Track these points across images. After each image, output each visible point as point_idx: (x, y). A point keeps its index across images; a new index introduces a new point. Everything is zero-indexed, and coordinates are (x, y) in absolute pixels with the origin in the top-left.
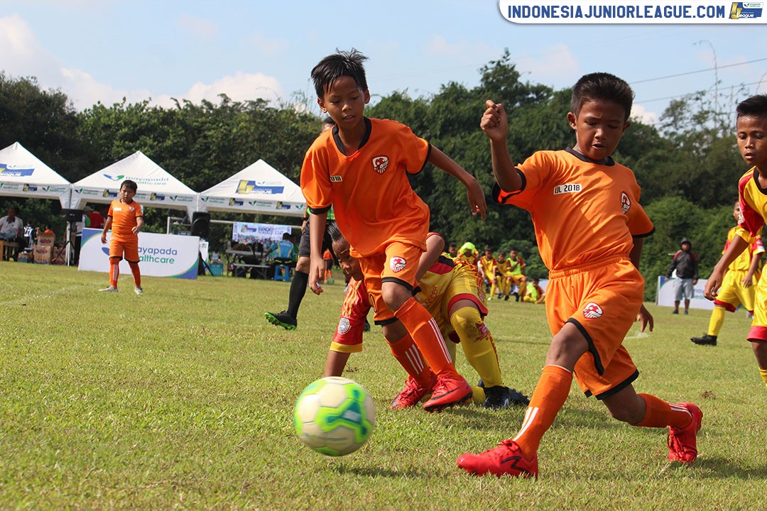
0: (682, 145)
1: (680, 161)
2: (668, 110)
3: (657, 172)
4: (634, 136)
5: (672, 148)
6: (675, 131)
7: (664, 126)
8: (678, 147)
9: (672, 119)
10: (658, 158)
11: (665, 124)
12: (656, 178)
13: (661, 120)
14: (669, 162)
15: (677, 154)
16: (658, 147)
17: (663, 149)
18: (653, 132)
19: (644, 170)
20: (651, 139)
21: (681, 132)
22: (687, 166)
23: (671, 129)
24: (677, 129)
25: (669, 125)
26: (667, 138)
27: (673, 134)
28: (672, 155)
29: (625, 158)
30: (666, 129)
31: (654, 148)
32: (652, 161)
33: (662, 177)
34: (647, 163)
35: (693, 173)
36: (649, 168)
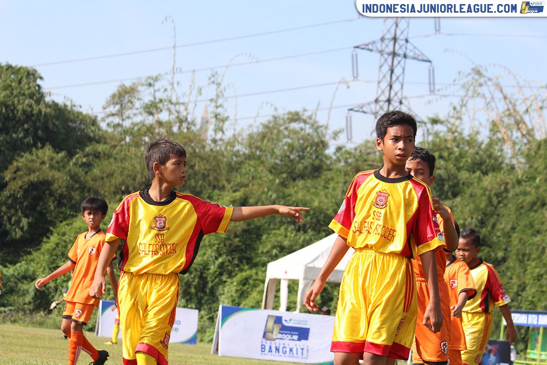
0: (128, 139)
1: (123, 160)
2: (114, 96)
3: (96, 171)
4: (68, 126)
5: (115, 143)
6: (121, 122)
7: (108, 116)
8: (123, 142)
9: (118, 107)
10: (97, 155)
11: (109, 113)
12: (94, 179)
13: (104, 108)
14: (112, 160)
15: (121, 151)
16: (98, 142)
17: (105, 143)
18: (94, 122)
19: (81, 169)
20: (91, 130)
21: (127, 124)
22: (133, 165)
23: (116, 120)
24: (123, 120)
25: (113, 115)
26: (110, 130)
27: (119, 125)
28: (115, 152)
29: (58, 153)
30: (111, 119)
31: (94, 142)
32: (91, 158)
33: (102, 178)
34: (84, 160)
35: (139, 176)
36: (88, 166)
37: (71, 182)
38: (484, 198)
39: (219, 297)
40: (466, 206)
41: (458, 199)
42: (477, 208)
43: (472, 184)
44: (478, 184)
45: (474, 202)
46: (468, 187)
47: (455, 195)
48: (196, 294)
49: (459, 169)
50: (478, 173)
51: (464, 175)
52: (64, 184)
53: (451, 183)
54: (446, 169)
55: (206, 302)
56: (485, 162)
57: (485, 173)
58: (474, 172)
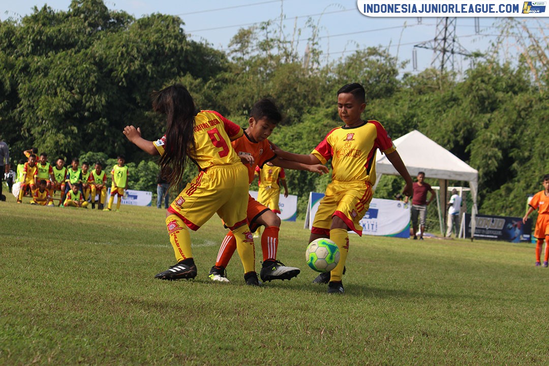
0: (247, 69)
1: (245, 84)
2: (236, 37)
3: (224, 93)
4: (204, 60)
5: (238, 72)
6: (242, 56)
7: (232, 52)
8: (244, 71)
9: (239, 45)
10: (225, 81)
11: (233, 49)
12: (223, 99)
13: (229, 46)
14: (235, 84)
15: (243, 78)
16: (226, 71)
17: (231, 72)
18: (223, 56)
19: (213, 91)
20: (220, 62)
21: (247, 57)
22: (251, 88)
23: (239, 55)
24: (244, 55)
25: (236, 51)
26: (235, 62)
27: (240, 58)
28: (238, 78)
29: (196, 79)
30: (234, 54)
31: (222, 71)
32: (220, 83)
33: (229, 98)
34: (215, 84)
35: (256, 96)
36: (218, 89)
37: (206, 101)
38: (515, 112)
39: (316, 186)
40: (501, 118)
41: (496, 113)
42: (510, 119)
43: (506, 101)
44: (511, 102)
45: (507, 115)
46: (503, 104)
47: (493, 110)
48: (299, 184)
49: (496, 90)
50: (510, 94)
51: (500, 95)
52: (200, 103)
53: (490, 101)
54: (486, 90)
55: (306, 190)
56: (516, 85)
57: (515, 93)
58: (508, 92)
